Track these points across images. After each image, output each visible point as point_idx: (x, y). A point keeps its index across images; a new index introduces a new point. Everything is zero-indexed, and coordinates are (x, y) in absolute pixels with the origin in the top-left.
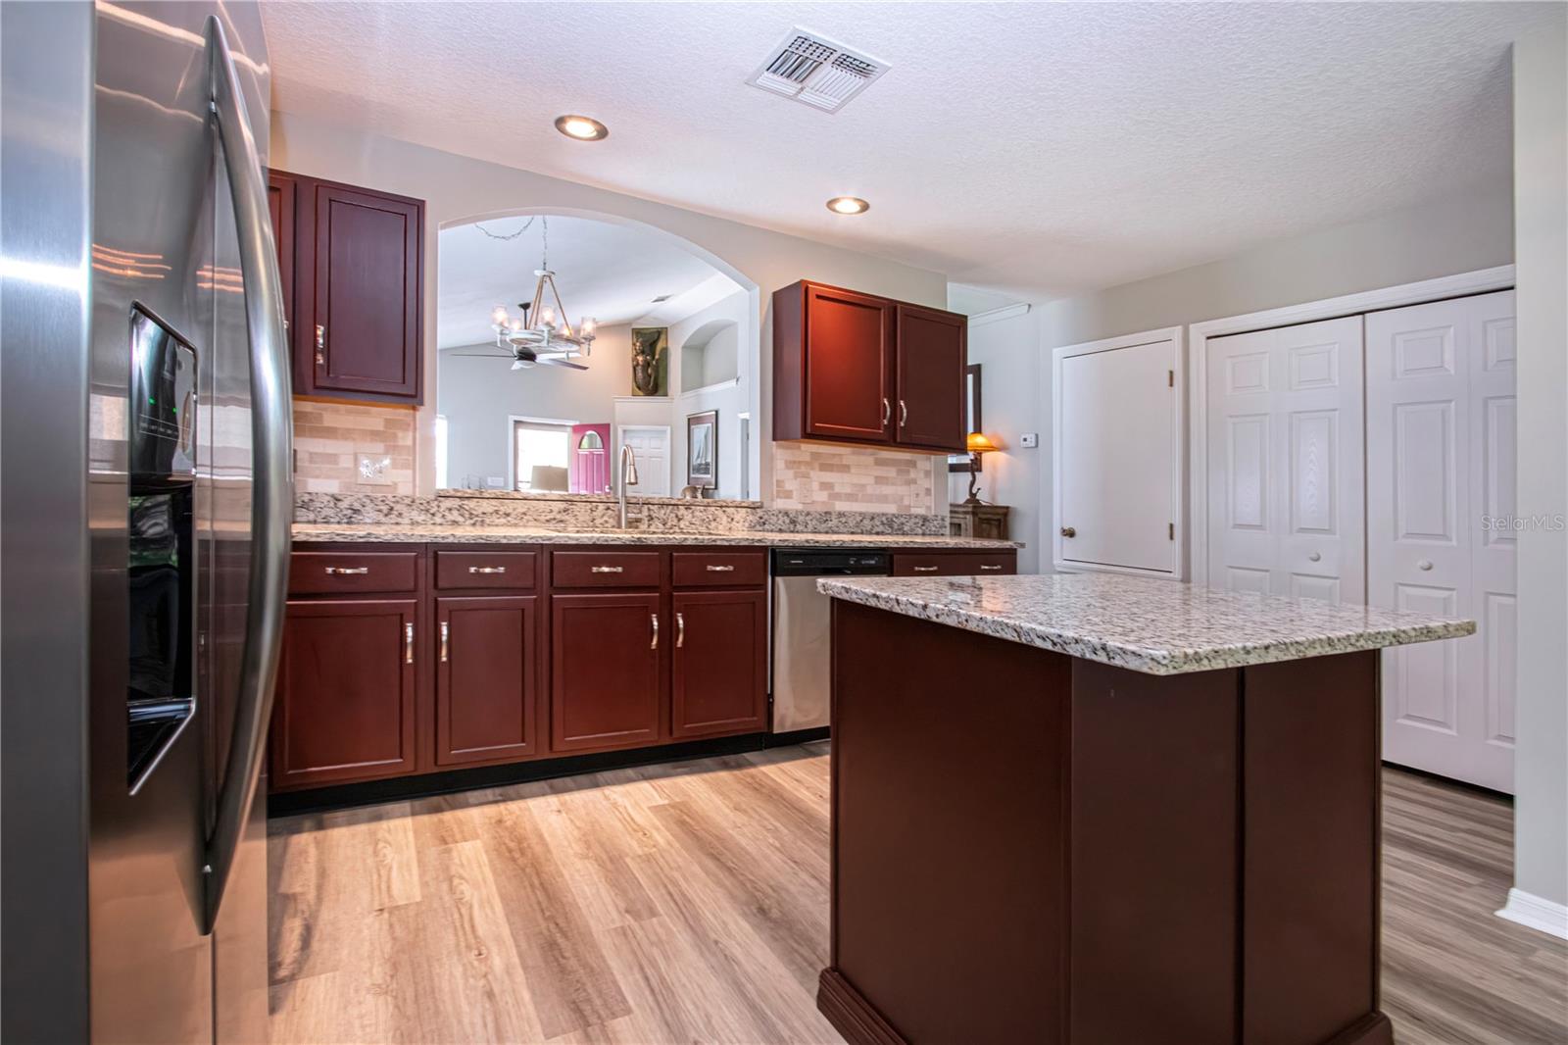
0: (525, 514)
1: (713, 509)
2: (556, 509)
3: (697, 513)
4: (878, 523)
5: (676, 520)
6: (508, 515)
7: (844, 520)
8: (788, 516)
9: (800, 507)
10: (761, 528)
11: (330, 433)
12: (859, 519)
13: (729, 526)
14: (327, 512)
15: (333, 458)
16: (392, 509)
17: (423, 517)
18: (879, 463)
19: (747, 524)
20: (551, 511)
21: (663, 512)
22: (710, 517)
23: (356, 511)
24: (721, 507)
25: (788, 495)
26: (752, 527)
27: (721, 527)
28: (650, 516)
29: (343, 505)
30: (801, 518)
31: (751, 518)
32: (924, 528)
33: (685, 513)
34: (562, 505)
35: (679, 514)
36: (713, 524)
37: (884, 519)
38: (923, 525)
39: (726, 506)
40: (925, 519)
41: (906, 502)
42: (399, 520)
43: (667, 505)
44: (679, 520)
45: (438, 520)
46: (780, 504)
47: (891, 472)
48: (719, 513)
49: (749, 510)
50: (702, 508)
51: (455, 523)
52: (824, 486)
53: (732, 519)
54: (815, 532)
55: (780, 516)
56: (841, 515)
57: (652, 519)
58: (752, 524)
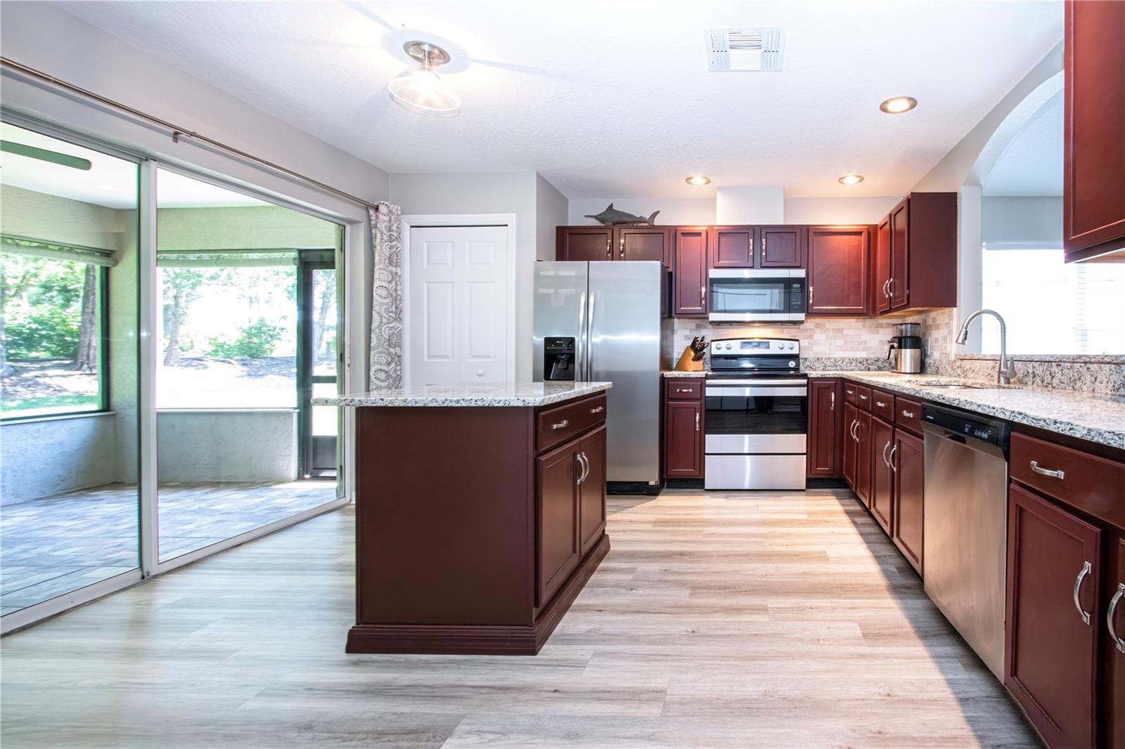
3: (1065, 370)
5: (1050, 379)
11: (938, 326)
13: (1090, 385)
14: (933, 369)
16: (945, 367)
19: (1110, 386)
21: (1041, 369)
22: (1075, 374)
23: (938, 368)
24: (1086, 363)
26: (1116, 391)
27: (1085, 388)
28: (1034, 373)
29: (936, 365)
31: (1114, 377)
33: (1057, 371)
34: (992, 364)
35: (1053, 371)
36: (1078, 383)
43: (1045, 364)
44: (1053, 377)
48: (1083, 371)
49: (1113, 366)
50: (1069, 365)
51: (958, 376)
53: (1096, 378)
57: (1035, 376)
58: (1117, 386)
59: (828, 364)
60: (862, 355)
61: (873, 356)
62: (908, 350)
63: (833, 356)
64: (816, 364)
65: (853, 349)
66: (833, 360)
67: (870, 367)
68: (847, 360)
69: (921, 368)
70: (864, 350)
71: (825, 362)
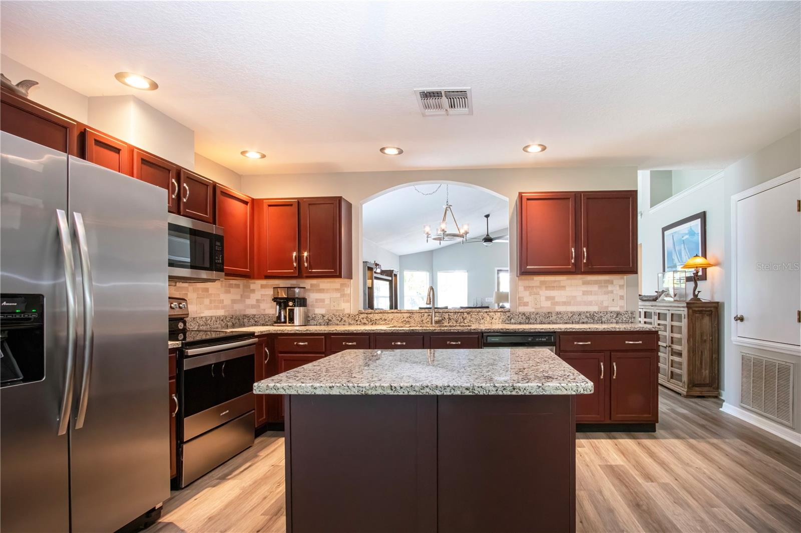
0: (392, 319)
1: (482, 313)
2: (405, 317)
3: (474, 316)
4: (584, 317)
5: (462, 320)
6: (386, 320)
7: (560, 316)
8: (525, 315)
9: (533, 310)
10: (509, 322)
11: (322, 291)
12: (570, 315)
13: (491, 321)
14: (321, 321)
15: (323, 301)
16: (342, 319)
17: (353, 322)
18: (585, 283)
19: (500, 320)
20: (404, 318)
21: (456, 316)
22: (481, 317)
23: (330, 320)
24: (486, 311)
25: (526, 304)
26: (504, 322)
27: (486, 322)
28: (449, 318)
29: (325, 318)
30: (532, 316)
31: (503, 317)
32: (617, 319)
33: (467, 316)
34: (408, 315)
35: (464, 316)
36: (482, 321)
37: (588, 314)
38: (616, 317)
39: (489, 312)
40: (618, 314)
41: (605, 304)
42: (344, 323)
43: (458, 312)
44: (464, 319)
45: (358, 323)
46: (522, 309)
47: (595, 288)
48: (485, 315)
49: (502, 313)
50: (476, 313)
51: (365, 324)
52: (548, 298)
53: (493, 318)
54: (541, 323)
55: (520, 315)
56: (558, 313)
57: (450, 319)
58: (504, 320)
59: (201, 323)
60: (221, 313)
61: (227, 314)
62: (298, 308)
63: (202, 315)
64: (192, 324)
65: (217, 308)
66: (204, 319)
67: (228, 323)
68: (214, 319)
69: (307, 321)
70: (223, 308)
71: (198, 321)
